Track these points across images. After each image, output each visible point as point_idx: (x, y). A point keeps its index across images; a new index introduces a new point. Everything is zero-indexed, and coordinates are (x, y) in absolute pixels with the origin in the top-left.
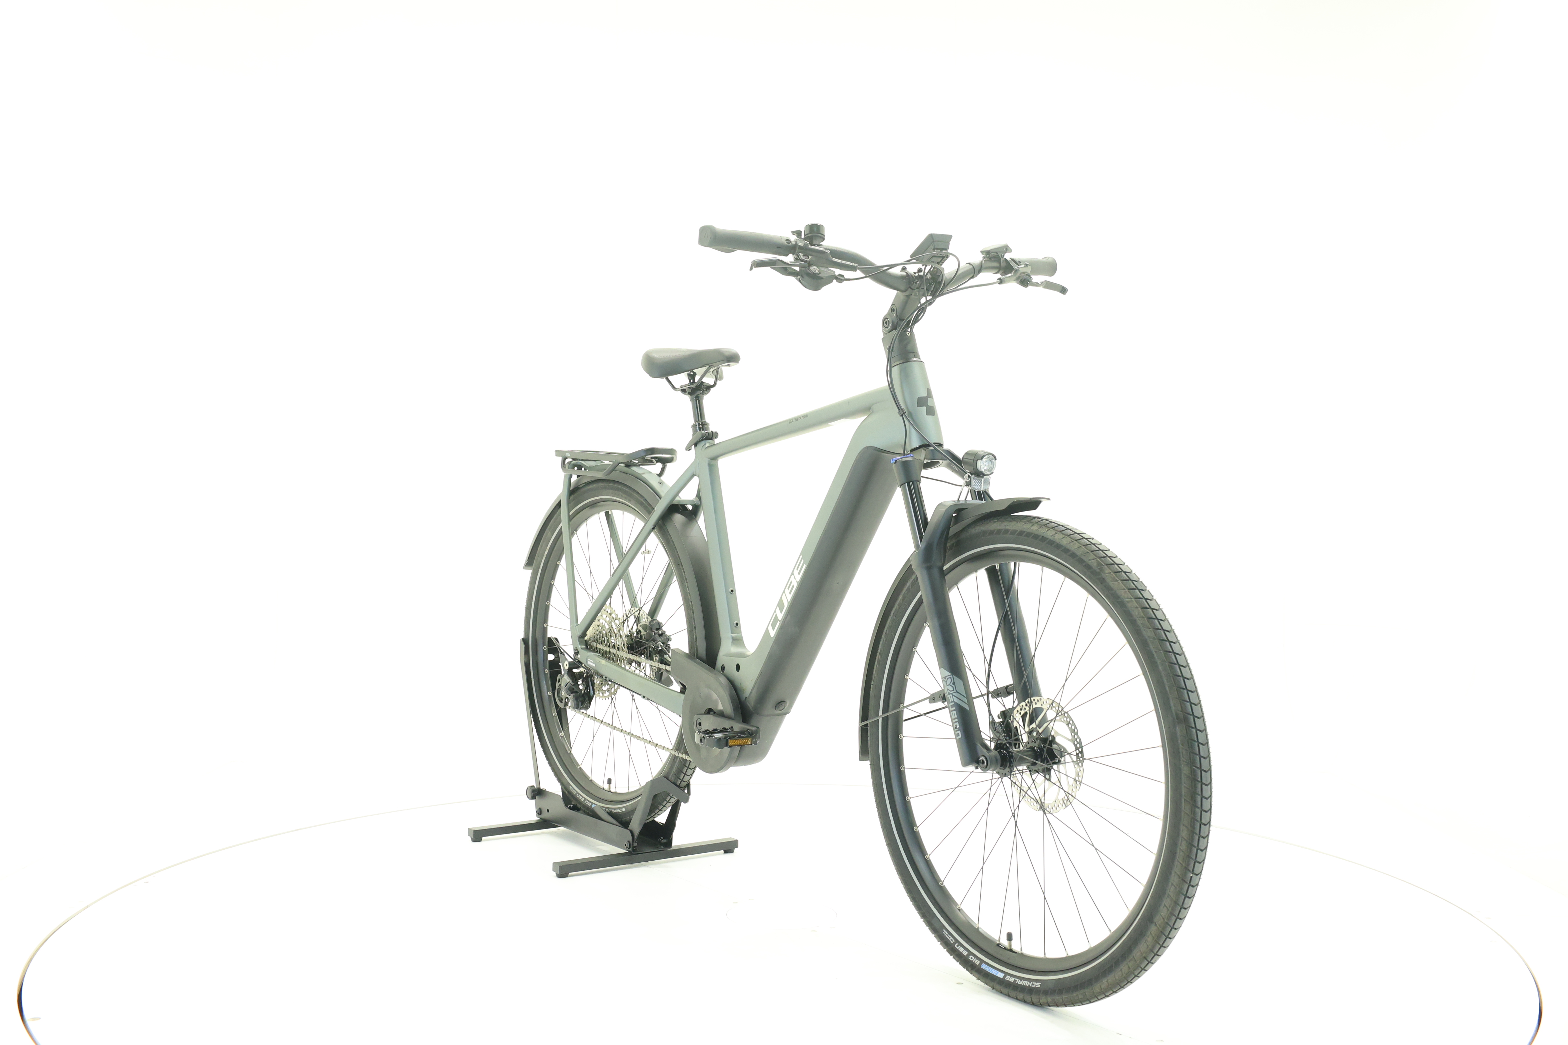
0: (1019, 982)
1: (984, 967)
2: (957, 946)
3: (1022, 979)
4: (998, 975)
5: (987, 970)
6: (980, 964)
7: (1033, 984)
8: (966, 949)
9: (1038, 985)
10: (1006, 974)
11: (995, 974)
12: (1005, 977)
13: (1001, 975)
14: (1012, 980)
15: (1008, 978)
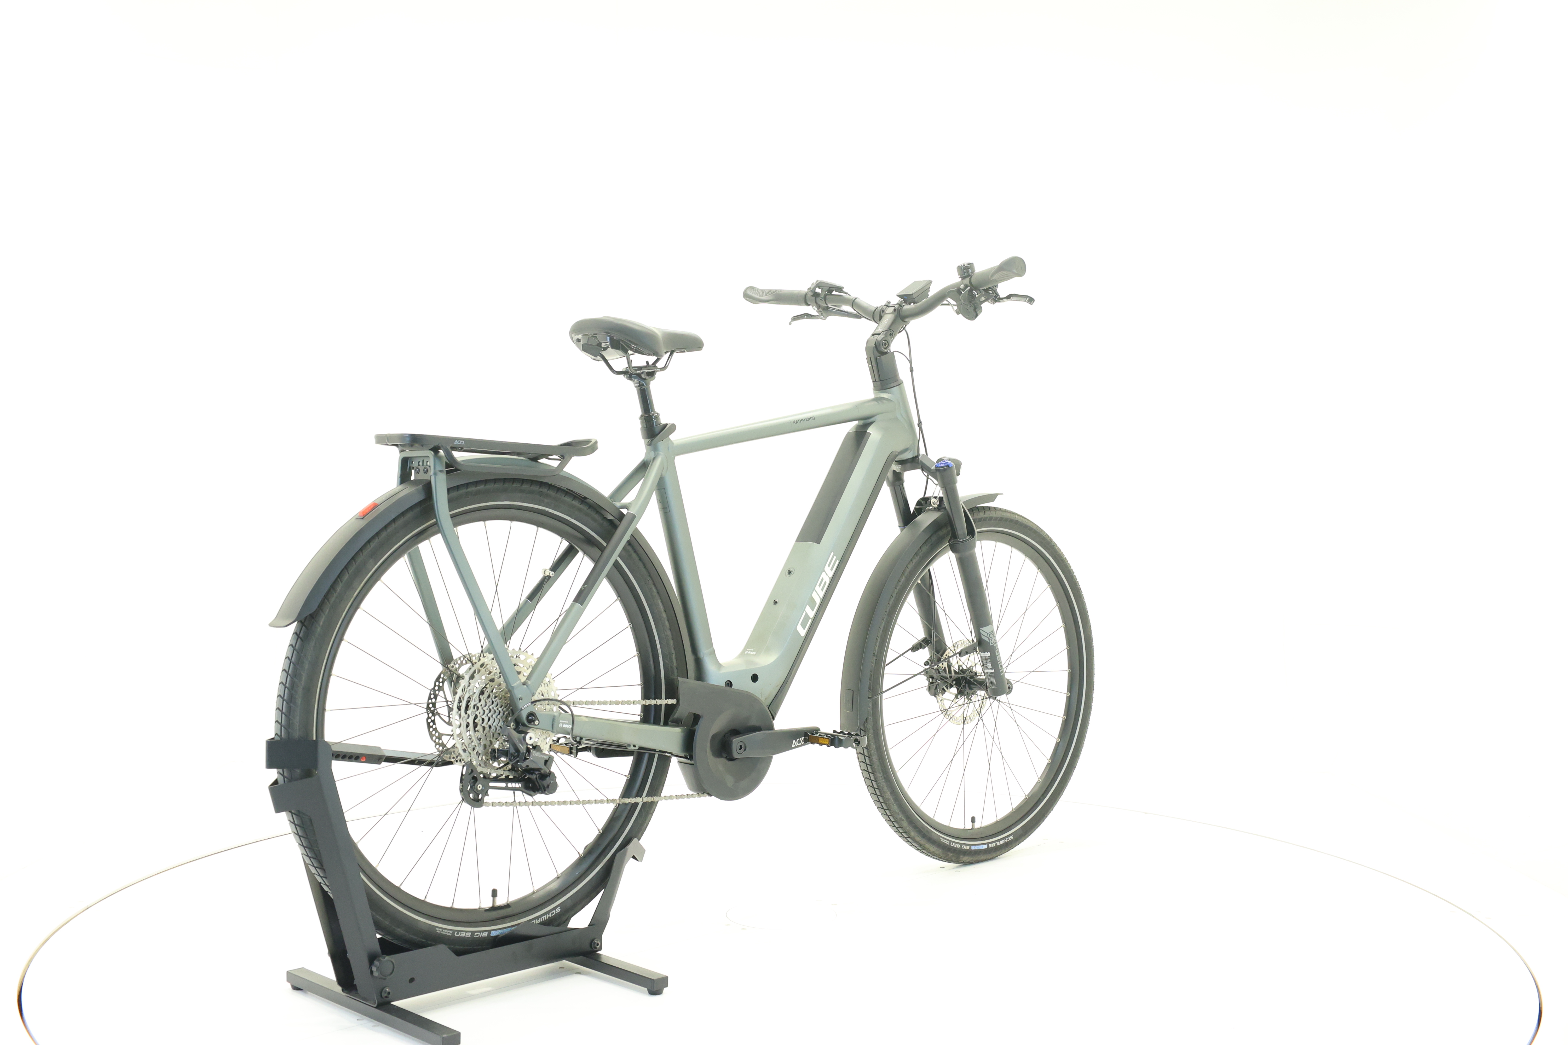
0: (999, 844)
1: (973, 848)
2: (952, 844)
3: (999, 840)
4: (984, 848)
5: (976, 849)
6: (970, 848)
7: (1008, 839)
8: (958, 843)
9: (1011, 837)
10: (988, 844)
11: (982, 848)
12: (988, 846)
13: (985, 847)
14: (993, 845)
15: (991, 846)
